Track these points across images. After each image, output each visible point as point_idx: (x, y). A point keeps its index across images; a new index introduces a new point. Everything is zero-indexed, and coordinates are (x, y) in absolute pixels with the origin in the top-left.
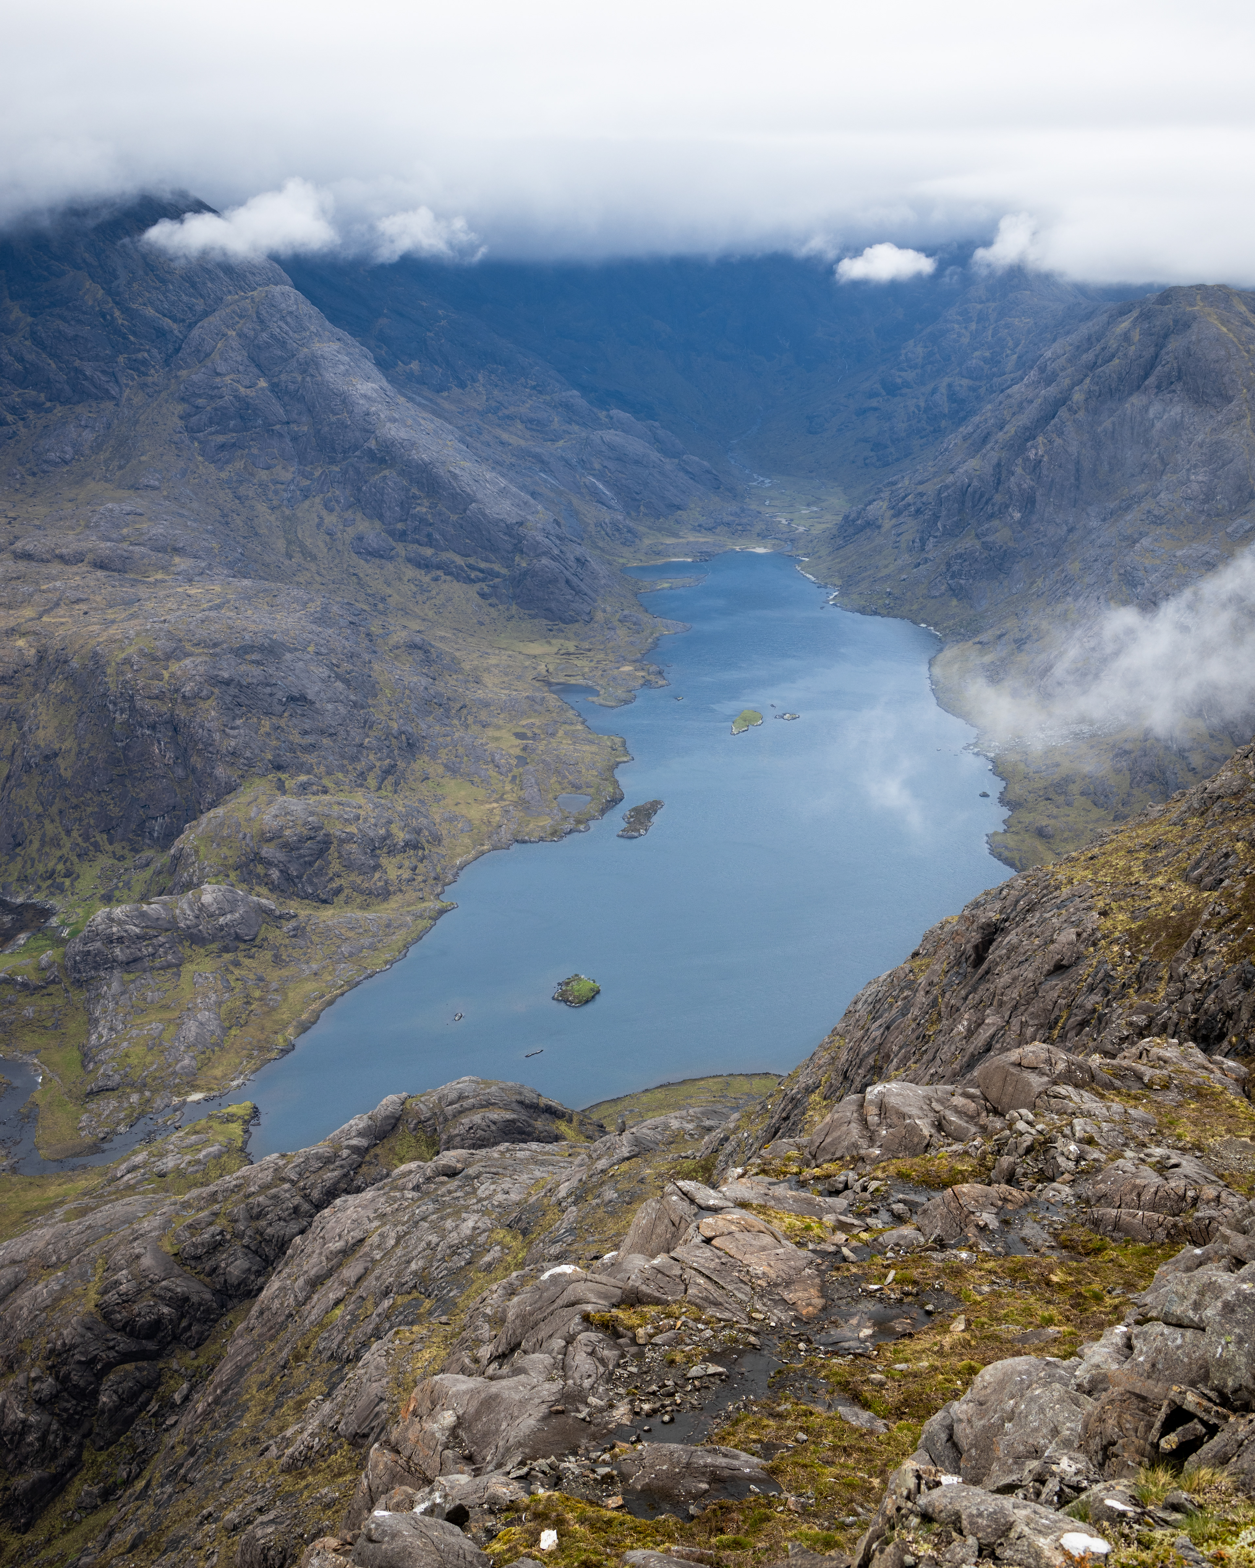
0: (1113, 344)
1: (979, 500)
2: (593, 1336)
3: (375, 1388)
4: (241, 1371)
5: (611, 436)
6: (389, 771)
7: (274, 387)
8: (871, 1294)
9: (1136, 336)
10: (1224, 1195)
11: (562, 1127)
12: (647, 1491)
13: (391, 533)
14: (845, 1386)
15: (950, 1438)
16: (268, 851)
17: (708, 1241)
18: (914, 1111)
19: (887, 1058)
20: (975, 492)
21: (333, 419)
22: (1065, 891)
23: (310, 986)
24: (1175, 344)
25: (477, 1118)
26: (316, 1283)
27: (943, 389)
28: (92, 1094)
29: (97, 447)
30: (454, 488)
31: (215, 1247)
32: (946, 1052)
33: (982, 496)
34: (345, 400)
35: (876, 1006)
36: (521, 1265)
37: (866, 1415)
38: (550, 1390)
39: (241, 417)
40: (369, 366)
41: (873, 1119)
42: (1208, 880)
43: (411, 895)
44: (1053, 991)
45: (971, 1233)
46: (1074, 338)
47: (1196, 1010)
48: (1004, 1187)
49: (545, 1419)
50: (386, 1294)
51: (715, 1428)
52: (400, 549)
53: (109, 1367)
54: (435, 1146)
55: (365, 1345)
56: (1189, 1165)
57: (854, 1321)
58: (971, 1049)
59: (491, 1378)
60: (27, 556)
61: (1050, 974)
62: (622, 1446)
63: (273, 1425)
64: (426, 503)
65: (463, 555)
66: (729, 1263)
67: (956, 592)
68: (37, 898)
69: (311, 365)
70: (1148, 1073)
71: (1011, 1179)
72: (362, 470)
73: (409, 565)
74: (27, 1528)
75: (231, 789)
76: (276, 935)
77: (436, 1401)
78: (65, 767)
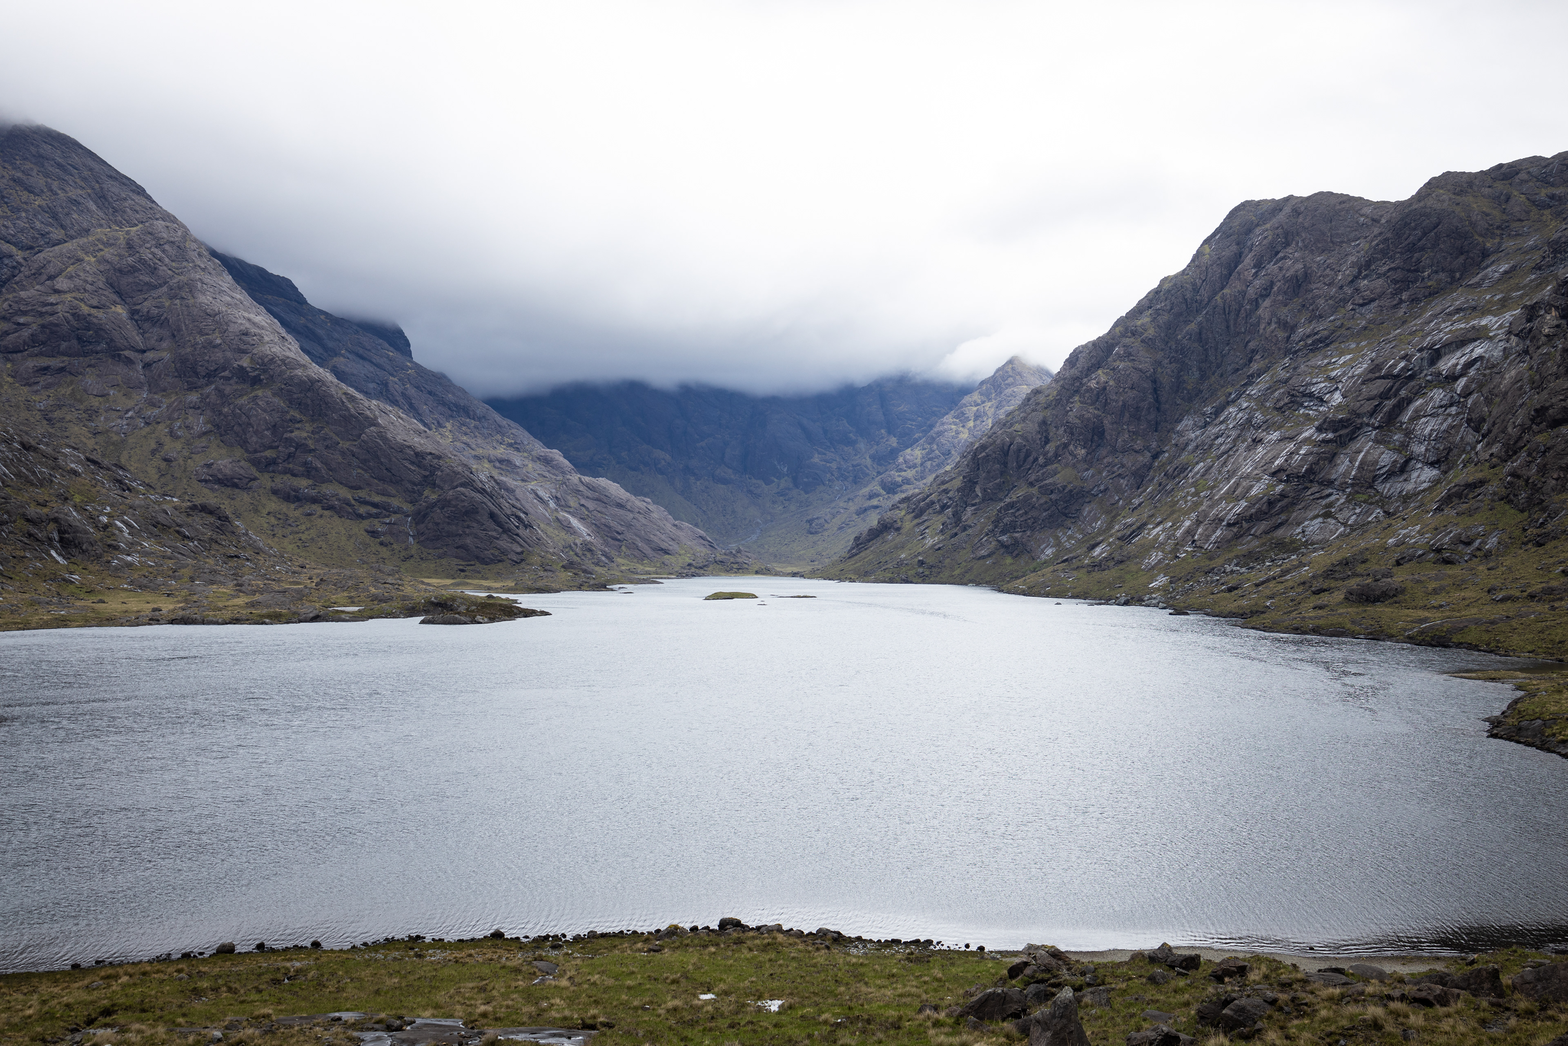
1: (1025, 461)
7: (133, 313)
13: (255, 463)
20: (1019, 450)
21: (200, 339)
30: (348, 409)
33: (1028, 455)
34: (219, 320)
39: (79, 339)
52: (265, 480)
64: (308, 427)
65: (351, 488)
69: (184, 290)
72: (226, 392)
73: (274, 498)
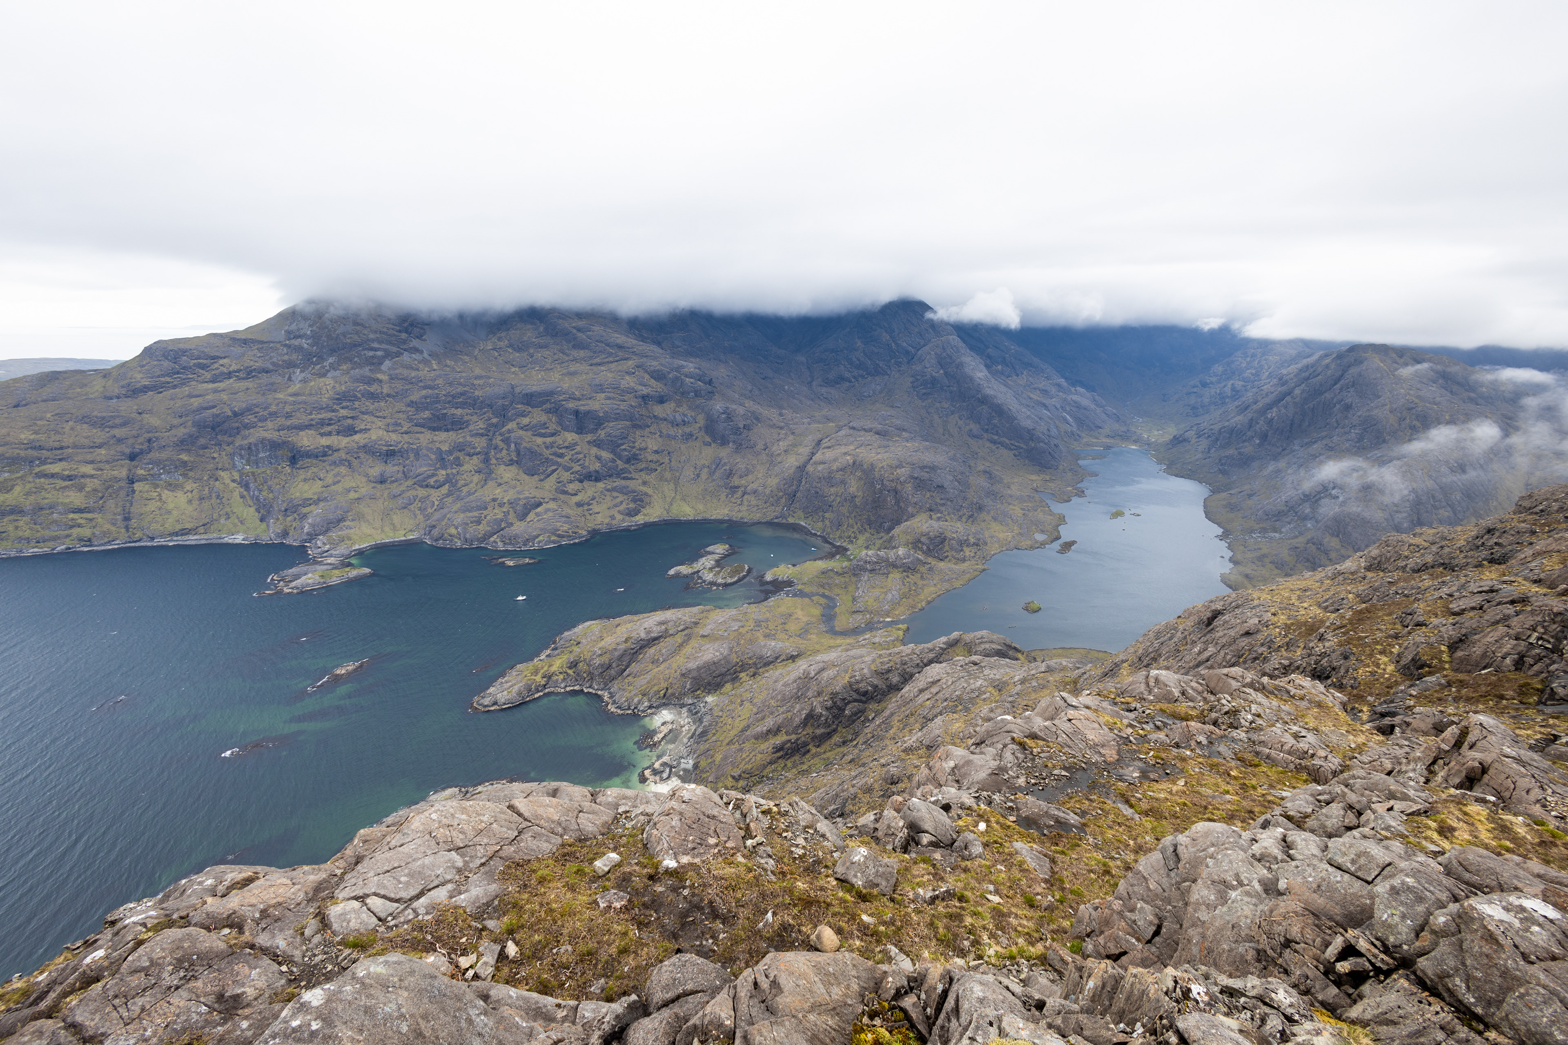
0: (1320, 369)
2: (1015, 747)
3: (937, 732)
4: (892, 714)
5: (1075, 397)
6: (970, 517)
7: (946, 373)
8: (1141, 759)
9: (1333, 366)
10: (1330, 757)
11: (1019, 655)
12: (1027, 818)
13: (983, 430)
14: (1123, 796)
15: (1175, 851)
16: (923, 539)
17: (1070, 720)
18: (1172, 684)
19: (1160, 656)
21: (966, 386)
22: (1256, 602)
23: (932, 589)
24: (1353, 371)
25: (987, 646)
26: (921, 691)
27: (1229, 386)
28: (854, 612)
29: (881, 392)
30: (1009, 414)
31: (889, 671)
32: (1187, 658)
33: (1241, 432)
34: (971, 379)
35: (1158, 634)
36: (996, 702)
37: (1131, 811)
38: (994, 764)
39: (932, 384)
40: (982, 367)
41: (1152, 684)
42: (1331, 608)
43: (973, 562)
44: (1244, 642)
45: (1193, 743)
46: (1299, 366)
47: (1316, 663)
48: (1212, 727)
49: (990, 775)
50: (946, 700)
51: (1062, 798)
52: (985, 435)
53: (849, 702)
54: (970, 653)
55: (936, 716)
56: (1311, 738)
57: (1131, 769)
58: (1199, 659)
59: (972, 753)
60: (854, 428)
61: (1242, 635)
62: (1019, 795)
63: (901, 735)
64: (997, 419)
65: (1009, 440)
66: (1077, 731)
67: (1223, 472)
68: (844, 544)
69: (960, 366)
70: (1293, 691)
71: (1215, 723)
72: (974, 405)
73: (988, 442)
74: (818, 746)
75: (913, 516)
76: (923, 569)
77: (948, 756)
78: (858, 501)
